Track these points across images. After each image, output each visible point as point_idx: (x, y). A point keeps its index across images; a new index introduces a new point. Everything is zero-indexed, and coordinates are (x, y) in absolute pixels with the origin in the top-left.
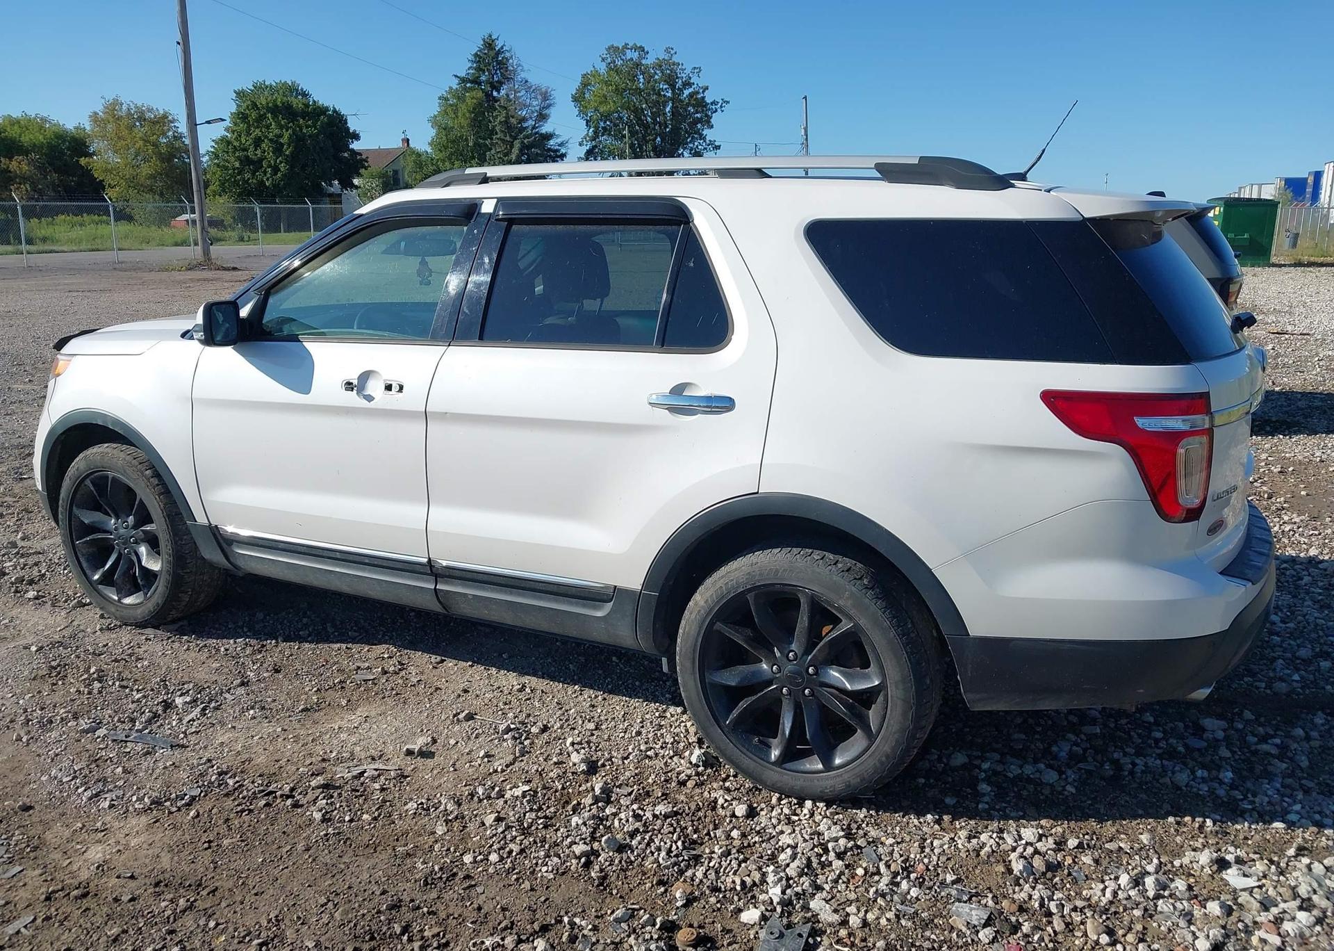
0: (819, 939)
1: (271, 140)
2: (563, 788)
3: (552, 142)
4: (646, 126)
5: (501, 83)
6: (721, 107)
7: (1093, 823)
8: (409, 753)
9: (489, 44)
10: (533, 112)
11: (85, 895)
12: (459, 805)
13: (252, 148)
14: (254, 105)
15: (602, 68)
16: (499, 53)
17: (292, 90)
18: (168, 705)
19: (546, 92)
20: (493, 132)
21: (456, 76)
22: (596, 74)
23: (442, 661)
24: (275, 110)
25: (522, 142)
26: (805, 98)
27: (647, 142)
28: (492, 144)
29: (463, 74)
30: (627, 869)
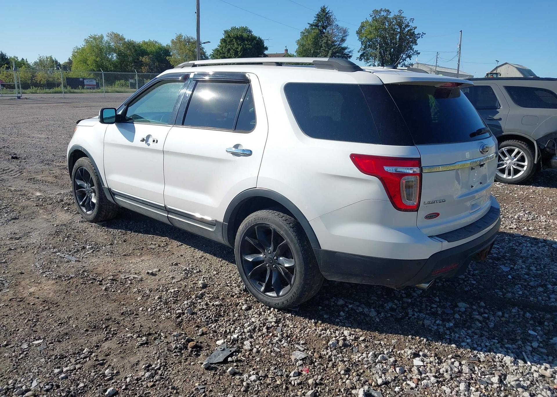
0: (237, 354)
1: (234, 50)
2: (190, 292)
3: (346, 51)
4: (387, 44)
5: (327, 26)
6: (422, 36)
7: (377, 333)
8: (148, 273)
9: (323, 10)
10: (339, 38)
11: (21, 301)
12: (151, 292)
13: (227, 53)
14: (229, 36)
15: (370, 19)
16: (327, 13)
17: (245, 30)
18: (84, 248)
19: (345, 30)
20: (321, 47)
21: (309, 24)
22: (367, 22)
23: (182, 245)
24: (237, 38)
25: (333, 51)
26: (461, 31)
27: (387, 51)
28: (320, 52)
29: (311, 23)
30: (191, 321)
